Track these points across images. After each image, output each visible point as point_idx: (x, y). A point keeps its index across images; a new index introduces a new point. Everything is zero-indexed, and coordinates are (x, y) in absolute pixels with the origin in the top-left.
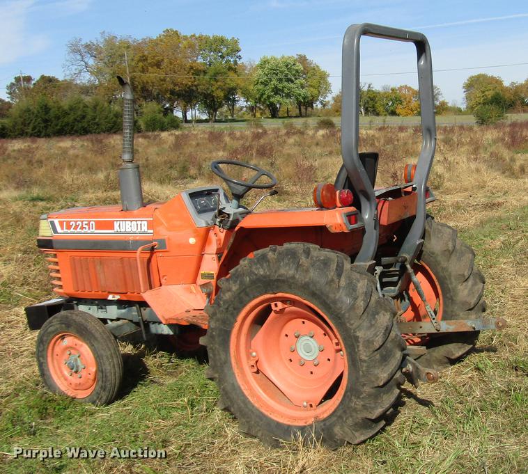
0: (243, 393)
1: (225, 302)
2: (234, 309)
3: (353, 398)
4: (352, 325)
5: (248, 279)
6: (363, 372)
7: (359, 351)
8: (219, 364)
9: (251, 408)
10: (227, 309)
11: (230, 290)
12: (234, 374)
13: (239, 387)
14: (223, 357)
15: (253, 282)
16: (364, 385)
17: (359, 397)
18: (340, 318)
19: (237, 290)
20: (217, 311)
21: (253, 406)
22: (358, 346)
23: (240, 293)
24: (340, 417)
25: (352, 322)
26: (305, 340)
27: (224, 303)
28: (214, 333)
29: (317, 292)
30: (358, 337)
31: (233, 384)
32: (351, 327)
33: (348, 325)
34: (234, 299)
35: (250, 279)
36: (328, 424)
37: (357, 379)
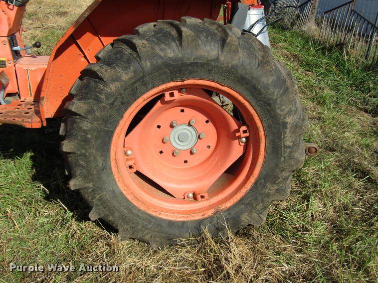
0: (126, 198)
1: (108, 96)
2: (122, 103)
3: (268, 184)
4: (283, 111)
5: (149, 64)
6: (284, 158)
7: (284, 137)
8: (95, 172)
9: (137, 212)
10: (112, 104)
11: (117, 79)
12: (114, 179)
13: (121, 193)
14: (100, 163)
15: (156, 69)
16: (284, 170)
17: (274, 183)
18: (269, 105)
19: (130, 79)
20: (95, 108)
21: (139, 210)
22: (285, 133)
23: (134, 83)
24: (249, 204)
25: (283, 107)
26: (182, 129)
27: (107, 98)
28: (89, 136)
29: (247, 76)
30: (287, 123)
31: (113, 191)
32: (281, 113)
33: (279, 111)
34: (125, 90)
35: (152, 64)
36: (233, 213)
37: (277, 165)
